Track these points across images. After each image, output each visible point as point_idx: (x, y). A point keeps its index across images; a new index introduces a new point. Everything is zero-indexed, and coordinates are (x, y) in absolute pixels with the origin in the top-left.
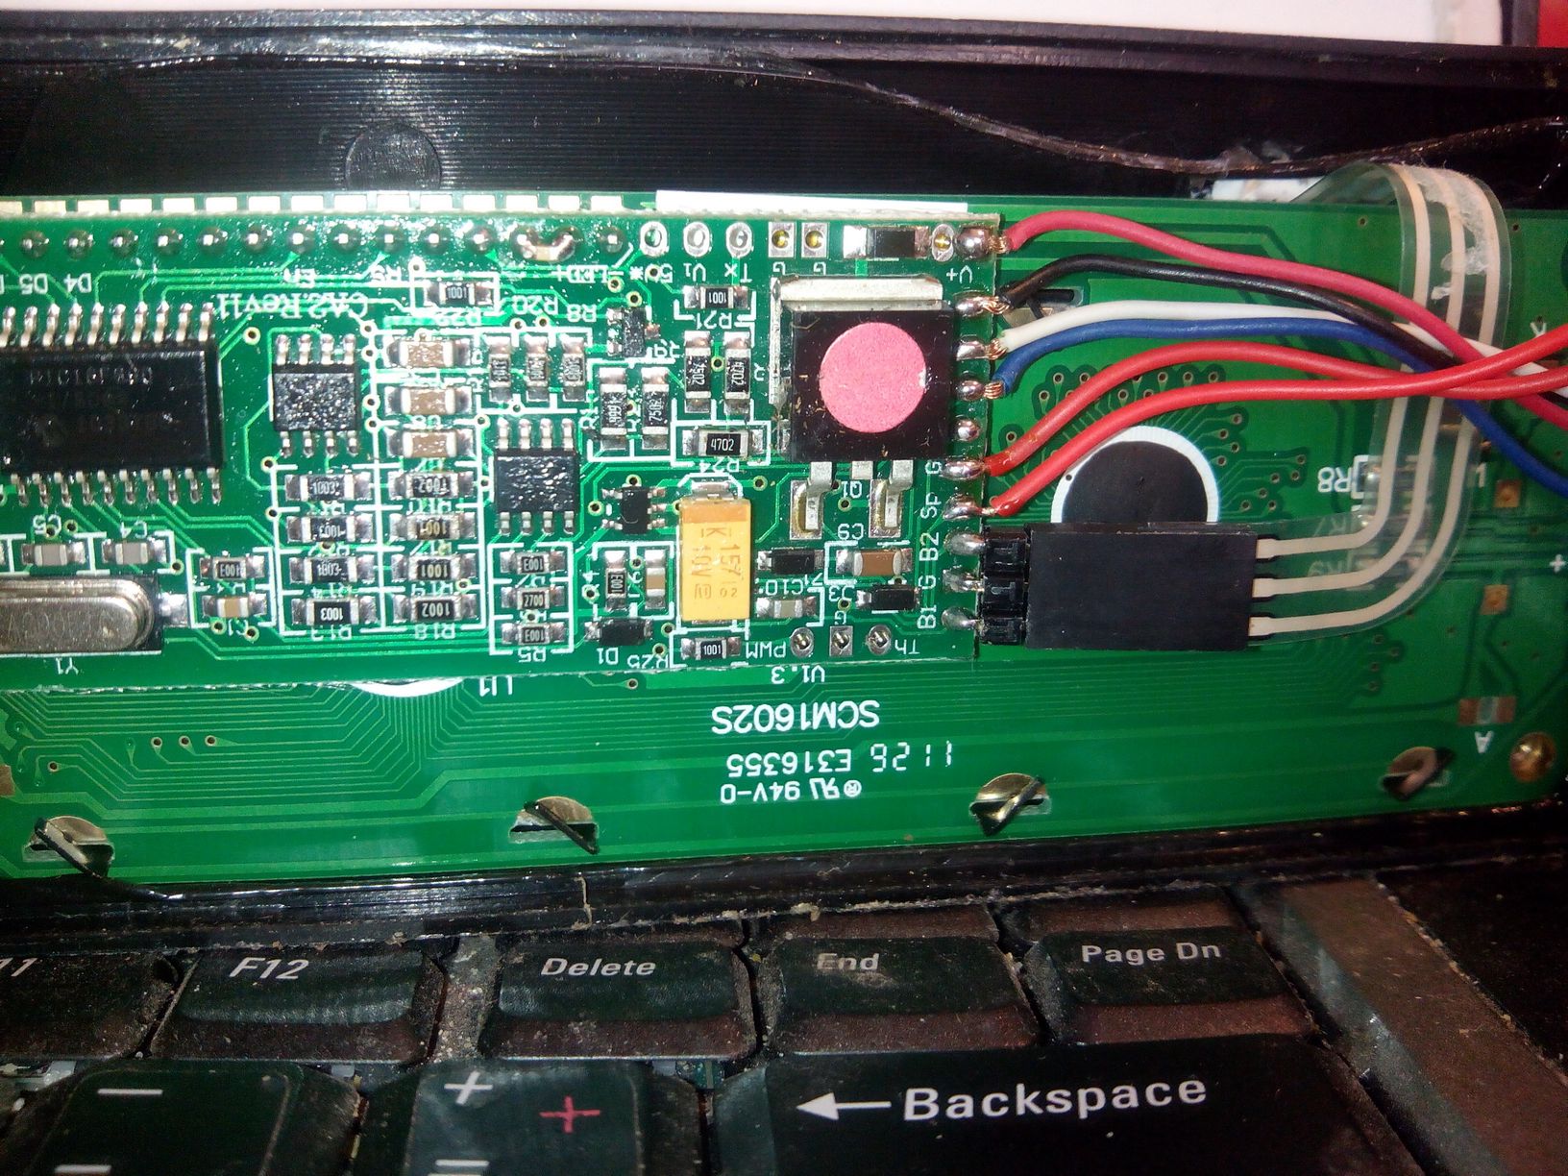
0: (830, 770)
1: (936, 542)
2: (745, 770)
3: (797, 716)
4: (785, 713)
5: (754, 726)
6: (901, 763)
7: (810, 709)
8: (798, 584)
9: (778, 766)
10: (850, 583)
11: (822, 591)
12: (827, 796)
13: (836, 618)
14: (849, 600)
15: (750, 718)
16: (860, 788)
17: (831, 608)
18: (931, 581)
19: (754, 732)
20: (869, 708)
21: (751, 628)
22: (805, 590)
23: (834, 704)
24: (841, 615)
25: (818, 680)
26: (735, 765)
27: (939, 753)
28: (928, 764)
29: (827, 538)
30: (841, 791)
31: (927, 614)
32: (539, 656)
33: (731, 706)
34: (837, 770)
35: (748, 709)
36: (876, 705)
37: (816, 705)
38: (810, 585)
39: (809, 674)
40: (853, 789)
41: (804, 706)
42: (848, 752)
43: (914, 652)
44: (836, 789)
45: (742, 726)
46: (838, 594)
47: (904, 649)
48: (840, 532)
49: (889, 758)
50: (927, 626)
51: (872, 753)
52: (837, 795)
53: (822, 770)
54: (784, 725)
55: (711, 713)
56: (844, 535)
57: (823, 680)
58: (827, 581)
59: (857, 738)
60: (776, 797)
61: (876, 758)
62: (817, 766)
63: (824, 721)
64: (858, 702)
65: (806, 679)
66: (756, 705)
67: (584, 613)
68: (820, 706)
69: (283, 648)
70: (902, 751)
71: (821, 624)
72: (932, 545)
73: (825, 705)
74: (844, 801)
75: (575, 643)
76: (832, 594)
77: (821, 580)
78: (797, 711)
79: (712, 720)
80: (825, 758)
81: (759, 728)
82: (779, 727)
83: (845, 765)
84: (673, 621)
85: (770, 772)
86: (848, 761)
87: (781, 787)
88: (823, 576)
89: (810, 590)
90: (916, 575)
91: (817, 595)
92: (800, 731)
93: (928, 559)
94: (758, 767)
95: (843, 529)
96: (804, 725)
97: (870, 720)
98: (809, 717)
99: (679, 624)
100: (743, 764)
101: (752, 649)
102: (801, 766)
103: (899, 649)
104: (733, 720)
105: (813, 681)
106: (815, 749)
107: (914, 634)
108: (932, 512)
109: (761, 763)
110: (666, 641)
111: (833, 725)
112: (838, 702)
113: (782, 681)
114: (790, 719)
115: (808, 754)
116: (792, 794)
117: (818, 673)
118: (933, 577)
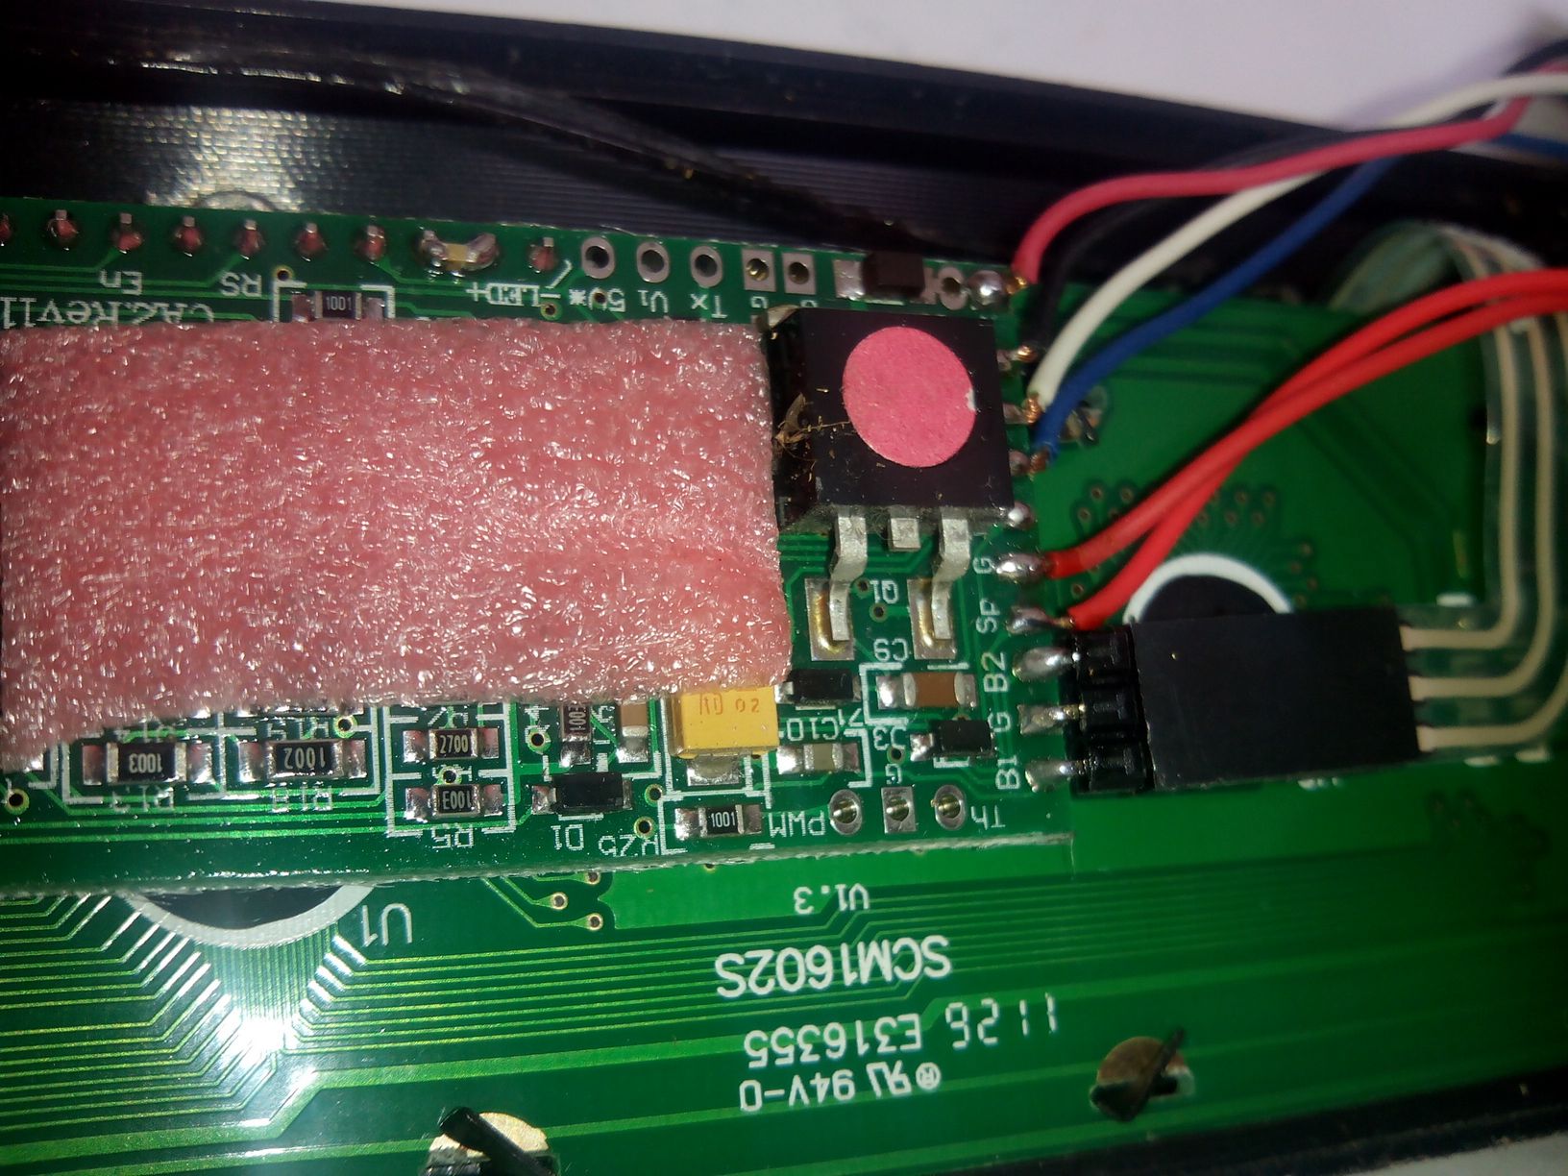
0: (893, 1049)
1: (1002, 665)
2: (773, 1056)
3: (838, 965)
4: (819, 961)
5: (777, 984)
6: (989, 1032)
7: (853, 952)
8: (830, 724)
9: (820, 1048)
10: (900, 723)
11: (863, 734)
12: (894, 1091)
13: (888, 774)
14: (901, 748)
15: (769, 971)
16: (939, 1075)
17: (879, 760)
18: (1004, 720)
19: (778, 993)
20: (935, 947)
21: (772, 790)
22: (841, 733)
23: (885, 944)
24: (894, 773)
25: (860, 907)
26: (756, 1047)
27: (1038, 1012)
28: (1025, 1031)
29: (862, 658)
30: (913, 1080)
31: (1007, 767)
32: (464, 838)
33: (741, 952)
34: (904, 1048)
35: (766, 955)
36: (943, 941)
37: (861, 946)
38: (847, 725)
39: (847, 898)
40: (929, 1078)
41: (844, 949)
42: (914, 1017)
43: (997, 825)
44: (905, 1079)
45: (761, 984)
46: (886, 739)
47: (984, 820)
48: (877, 650)
49: (973, 1023)
50: (1008, 786)
51: (948, 1018)
52: (908, 1089)
53: (883, 1049)
54: (820, 978)
55: (712, 965)
56: (883, 655)
57: (866, 906)
58: (869, 721)
59: (924, 995)
60: (821, 1095)
61: (955, 1025)
62: (874, 1043)
63: (876, 971)
64: (919, 937)
65: (843, 906)
66: (778, 949)
67: (530, 769)
68: (867, 945)
69: (68, 824)
70: (988, 1013)
71: (867, 784)
72: (998, 670)
73: (873, 945)
74: (919, 1099)
75: (518, 817)
76: (878, 738)
77: (860, 719)
78: (836, 954)
79: (715, 976)
80: (886, 1029)
81: (785, 986)
82: (813, 983)
83: (912, 1040)
84: (661, 781)
85: (807, 1058)
86: (916, 1033)
87: (826, 1082)
88: (862, 713)
89: (848, 733)
90: (984, 709)
91: (858, 740)
92: (843, 988)
93: (995, 689)
94: (790, 1050)
95: (881, 645)
96: (849, 978)
97: (938, 967)
98: (855, 965)
99: (670, 786)
100: (767, 1044)
101: (777, 823)
102: (852, 1044)
103: (978, 821)
104: (746, 974)
105: (853, 907)
106: (870, 1015)
107: (995, 797)
108: (991, 624)
109: (794, 1041)
110: (653, 812)
111: (888, 977)
112: (893, 939)
113: (809, 910)
114: (828, 969)
115: (859, 1024)
116: (844, 1090)
117: (859, 896)
118: (1006, 715)
